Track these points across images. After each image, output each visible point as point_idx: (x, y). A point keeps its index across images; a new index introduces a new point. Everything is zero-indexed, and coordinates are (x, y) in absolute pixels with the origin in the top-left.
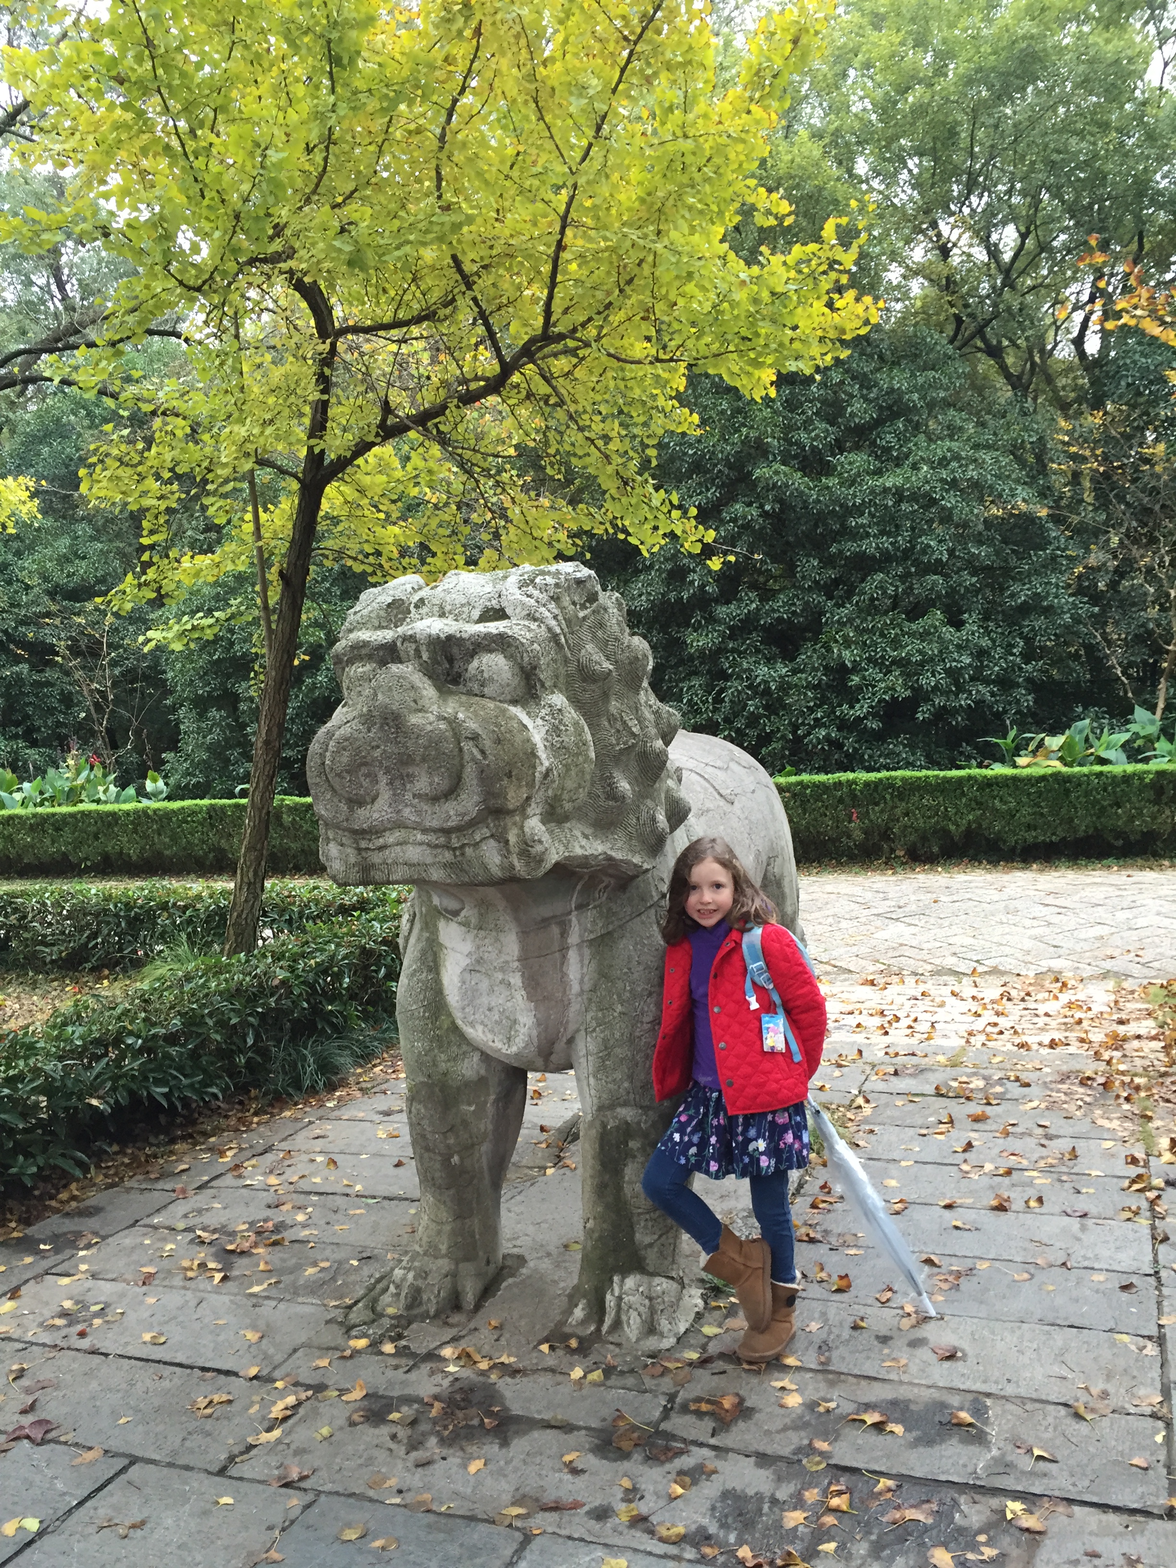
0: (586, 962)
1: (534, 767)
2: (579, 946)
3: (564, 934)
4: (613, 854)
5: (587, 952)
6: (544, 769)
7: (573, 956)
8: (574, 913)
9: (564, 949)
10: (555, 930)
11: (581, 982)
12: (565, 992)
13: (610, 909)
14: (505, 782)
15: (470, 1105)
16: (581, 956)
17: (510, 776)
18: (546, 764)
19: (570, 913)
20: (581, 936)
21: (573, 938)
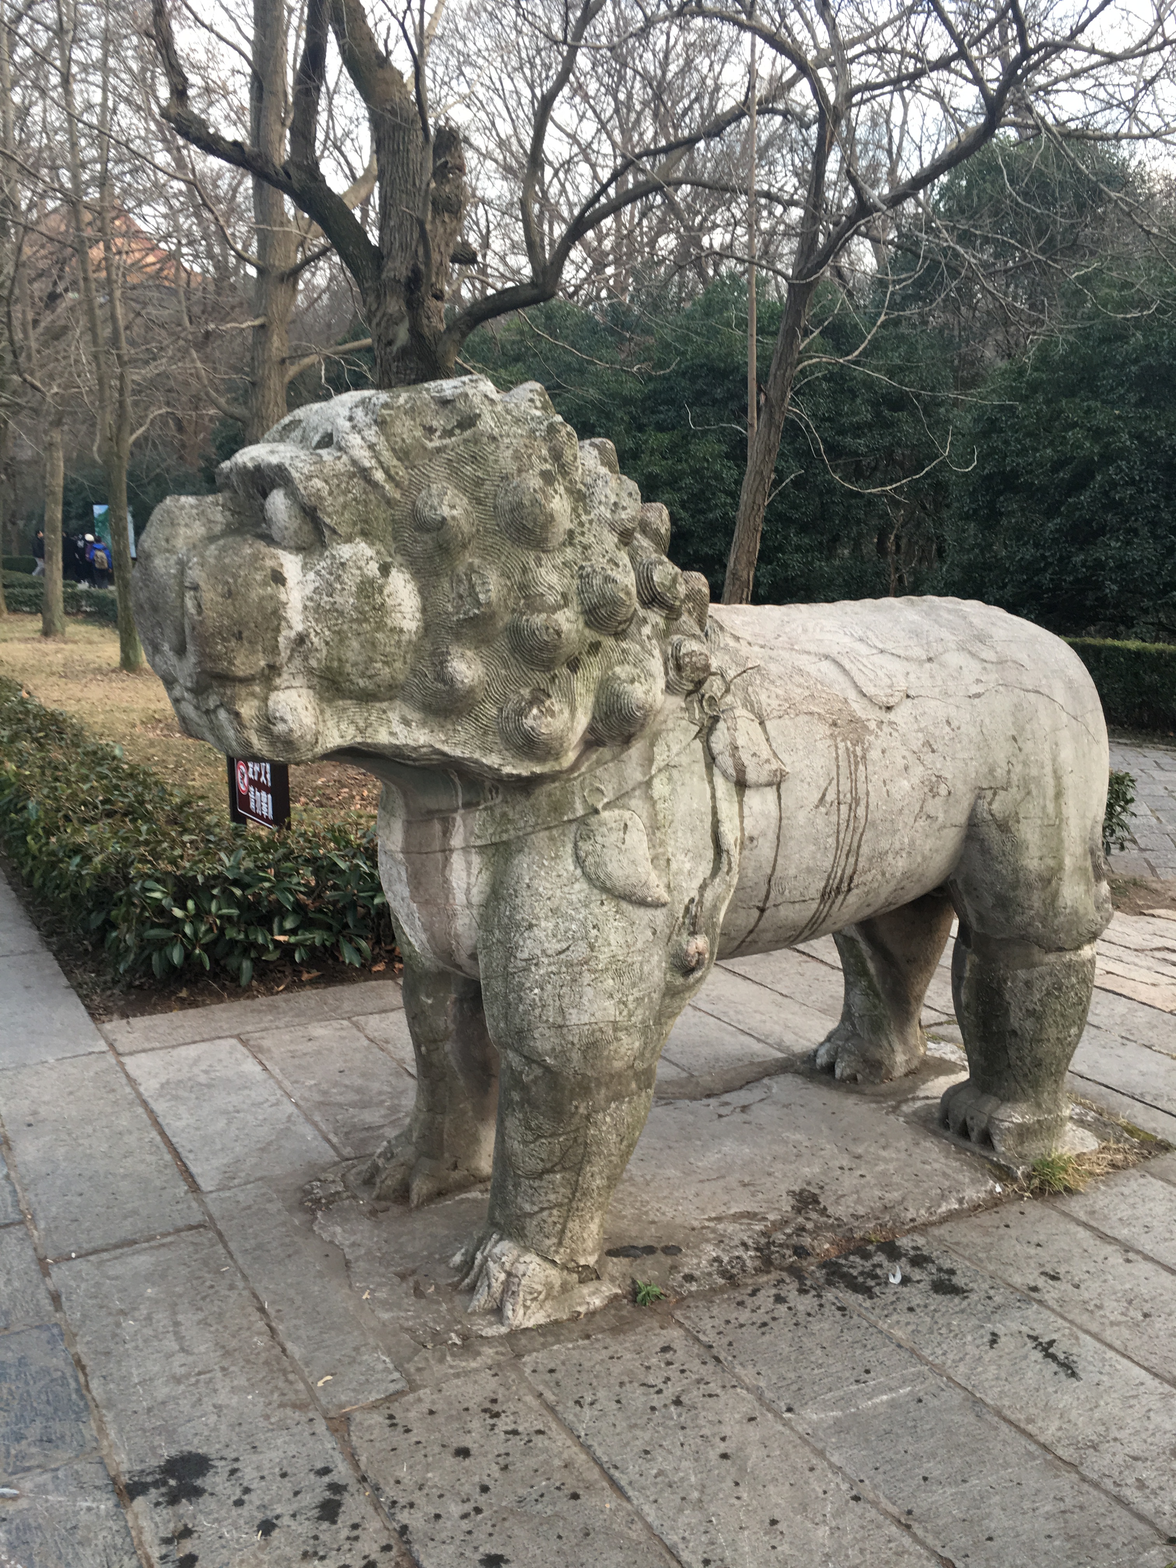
0: (475, 871)
1: (277, 630)
2: (466, 849)
3: (446, 833)
4: (446, 749)
5: (476, 860)
6: (293, 634)
7: (457, 861)
8: (461, 811)
9: (447, 851)
10: (437, 827)
11: (468, 891)
12: (447, 898)
13: (504, 815)
14: (233, 643)
15: (428, 997)
16: (469, 864)
17: (239, 637)
18: (299, 627)
19: (455, 810)
20: (466, 840)
21: (457, 841)
